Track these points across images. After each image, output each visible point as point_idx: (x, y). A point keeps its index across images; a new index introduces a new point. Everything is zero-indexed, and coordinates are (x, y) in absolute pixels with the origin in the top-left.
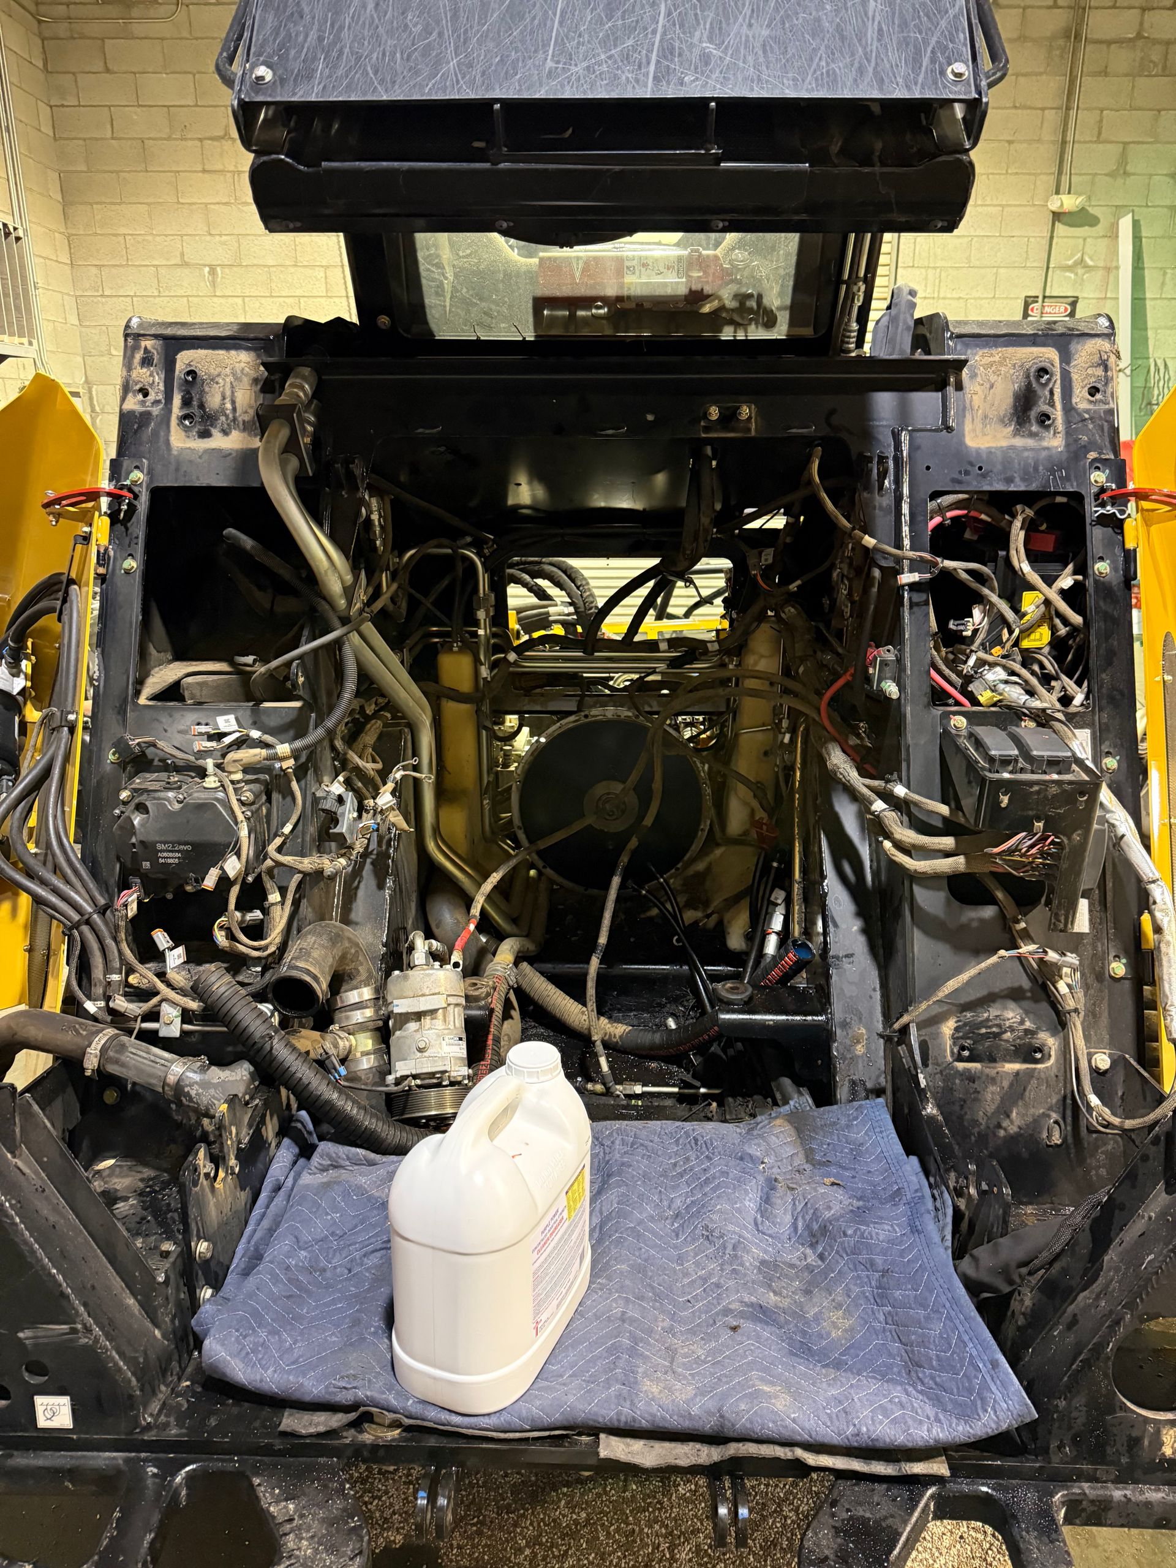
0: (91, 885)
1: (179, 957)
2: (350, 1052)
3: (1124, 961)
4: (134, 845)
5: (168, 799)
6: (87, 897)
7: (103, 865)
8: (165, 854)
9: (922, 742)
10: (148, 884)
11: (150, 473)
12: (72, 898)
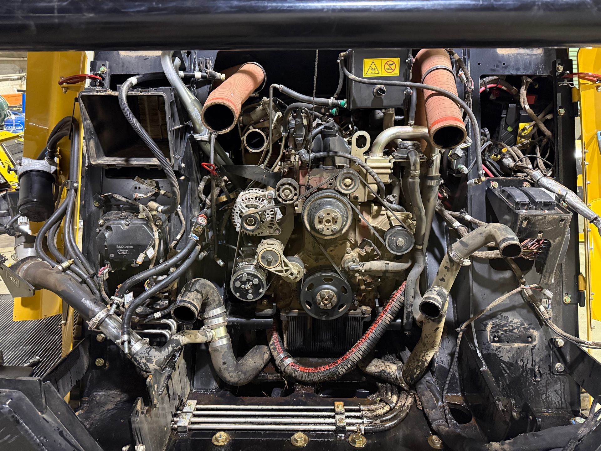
0: (87, 264)
1: (130, 297)
2: (212, 338)
3: (570, 296)
4: (106, 246)
5: (121, 224)
6: (85, 270)
7: (92, 254)
8: (121, 250)
9: (478, 194)
10: (113, 264)
11: (110, 67)
12: (77, 271)
